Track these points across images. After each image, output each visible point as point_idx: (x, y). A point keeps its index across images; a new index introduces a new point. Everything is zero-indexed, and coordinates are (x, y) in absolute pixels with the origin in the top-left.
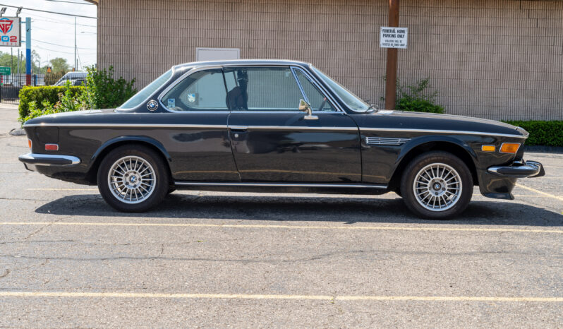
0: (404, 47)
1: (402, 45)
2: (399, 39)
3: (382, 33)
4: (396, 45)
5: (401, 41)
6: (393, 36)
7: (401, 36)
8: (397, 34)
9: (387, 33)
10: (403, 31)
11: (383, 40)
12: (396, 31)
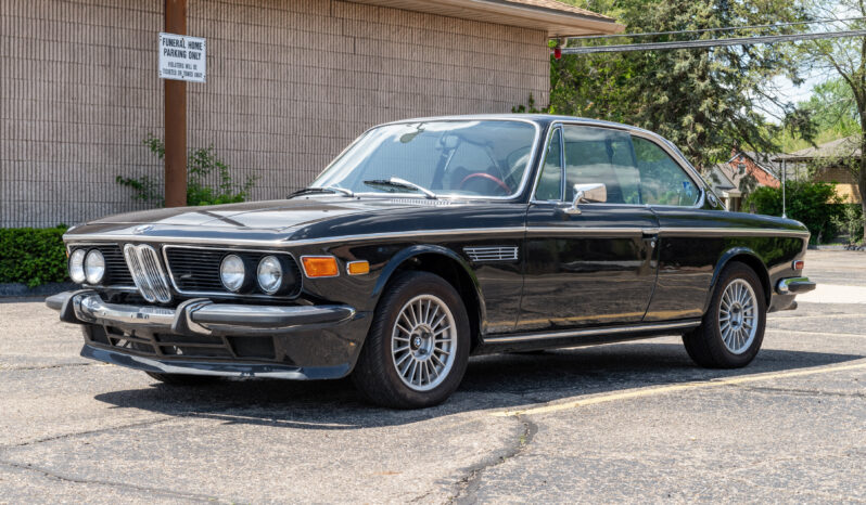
0: (201, 80)
1: (197, 75)
2: (192, 62)
3: (162, 47)
4: (188, 74)
5: (195, 67)
6: (182, 54)
7: (194, 56)
8: (188, 50)
9: (170, 48)
10: (198, 45)
11: (164, 62)
12: (186, 45)
